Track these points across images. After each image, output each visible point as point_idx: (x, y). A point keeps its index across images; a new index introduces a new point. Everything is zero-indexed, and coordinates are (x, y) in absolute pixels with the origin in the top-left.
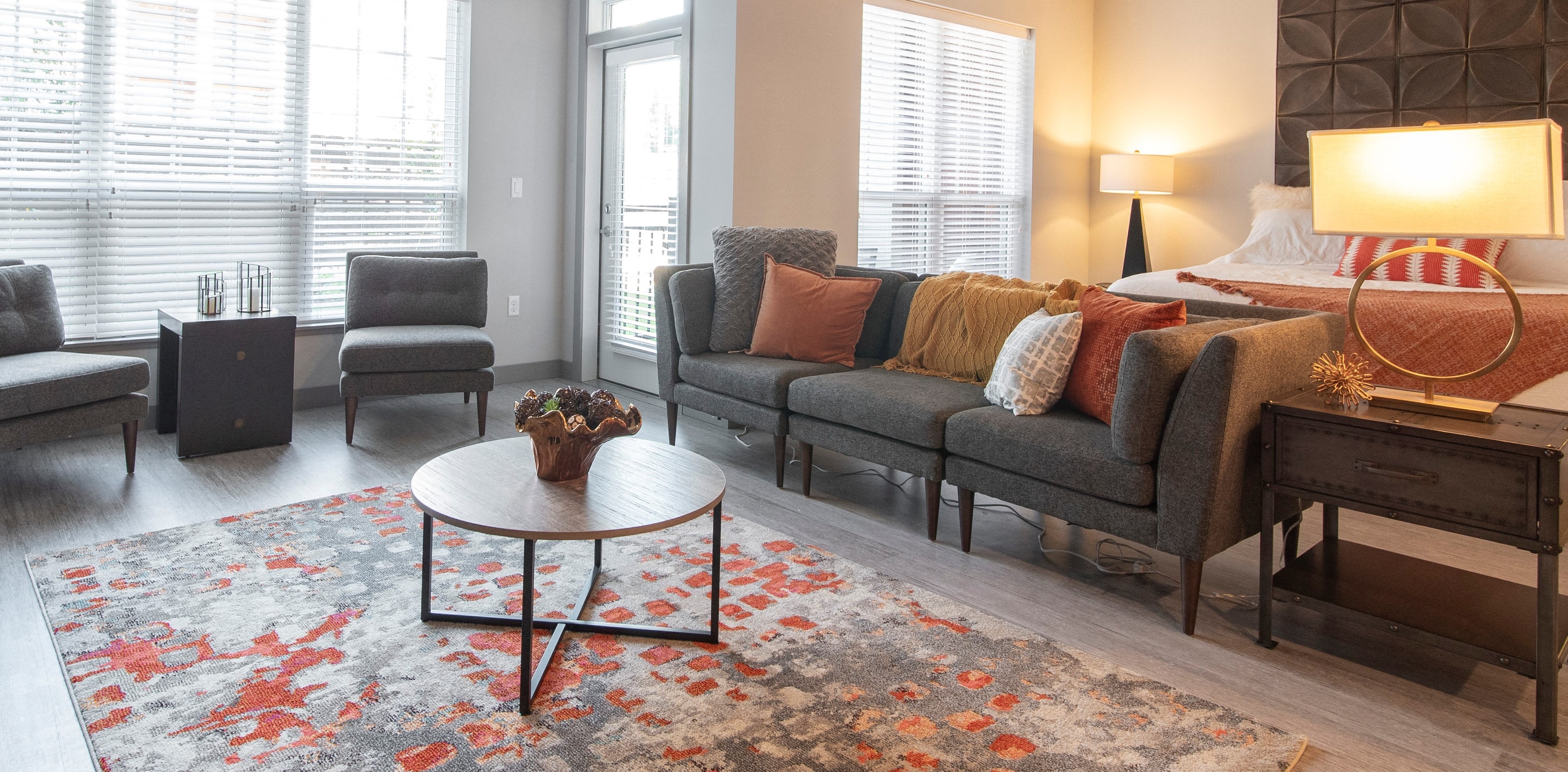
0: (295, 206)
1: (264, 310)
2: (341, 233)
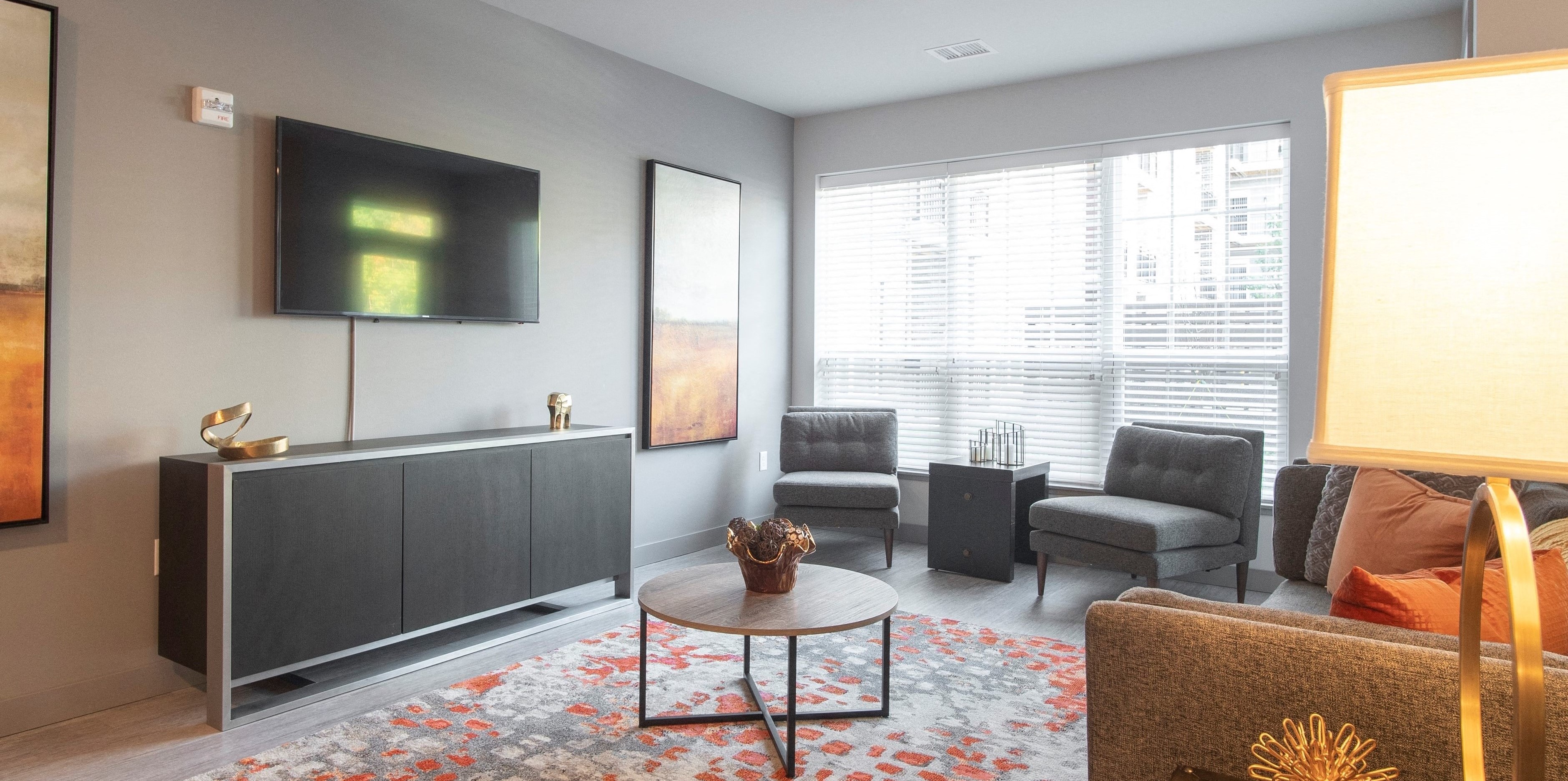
0: (1093, 375)
1: (1018, 464)
2: (1139, 403)
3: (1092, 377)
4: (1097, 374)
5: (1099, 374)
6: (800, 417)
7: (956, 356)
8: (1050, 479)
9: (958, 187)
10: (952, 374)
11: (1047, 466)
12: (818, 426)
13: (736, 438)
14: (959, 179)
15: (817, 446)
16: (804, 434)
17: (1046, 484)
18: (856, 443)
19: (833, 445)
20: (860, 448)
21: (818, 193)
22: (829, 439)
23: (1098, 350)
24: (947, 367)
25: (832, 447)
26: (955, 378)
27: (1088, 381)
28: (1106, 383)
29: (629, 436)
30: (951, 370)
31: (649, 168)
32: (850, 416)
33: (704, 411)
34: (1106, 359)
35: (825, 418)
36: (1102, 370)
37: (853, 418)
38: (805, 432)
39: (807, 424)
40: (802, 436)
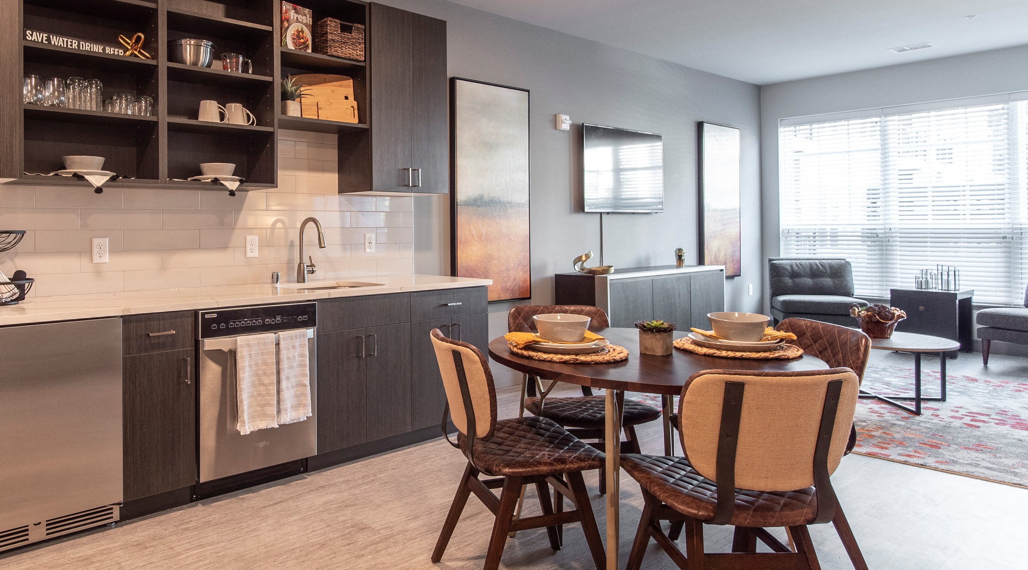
0: (1006, 236)
1: (959, 290)
3: (1004, 238)
4: (1008, 236)
5: (1011, 236)
6: (783, 264)
7: (892, 227)
8: (974, 301)
9: (890, 123)
10: (889, 237)
11: (972, 292)
12: (797, 269)
13: (740, 275)
14: (890, 118)
15: (797, 280)
16: (787, 273)
17: (972, 304)
18: (825, 279)
19: (809, 280)
20: (828, 281)
21: (781, 129)
22: (804, 276)
23: (1007, 220)
24: (885, 233)
25: (808, 281)
26: (890, 239)
27: (1001, 240)
28: (1015, 241)
29: (722, 270)
30: (887, 235)
31: (700, 126)
32: (818, 263)
33: (726, 259)
34: (1015, 226)
35: (800, 264)
36: (1013, 233)
37: (820, 264)
38: (789, 273)
39: (789, 268)
40: (786, 274)
